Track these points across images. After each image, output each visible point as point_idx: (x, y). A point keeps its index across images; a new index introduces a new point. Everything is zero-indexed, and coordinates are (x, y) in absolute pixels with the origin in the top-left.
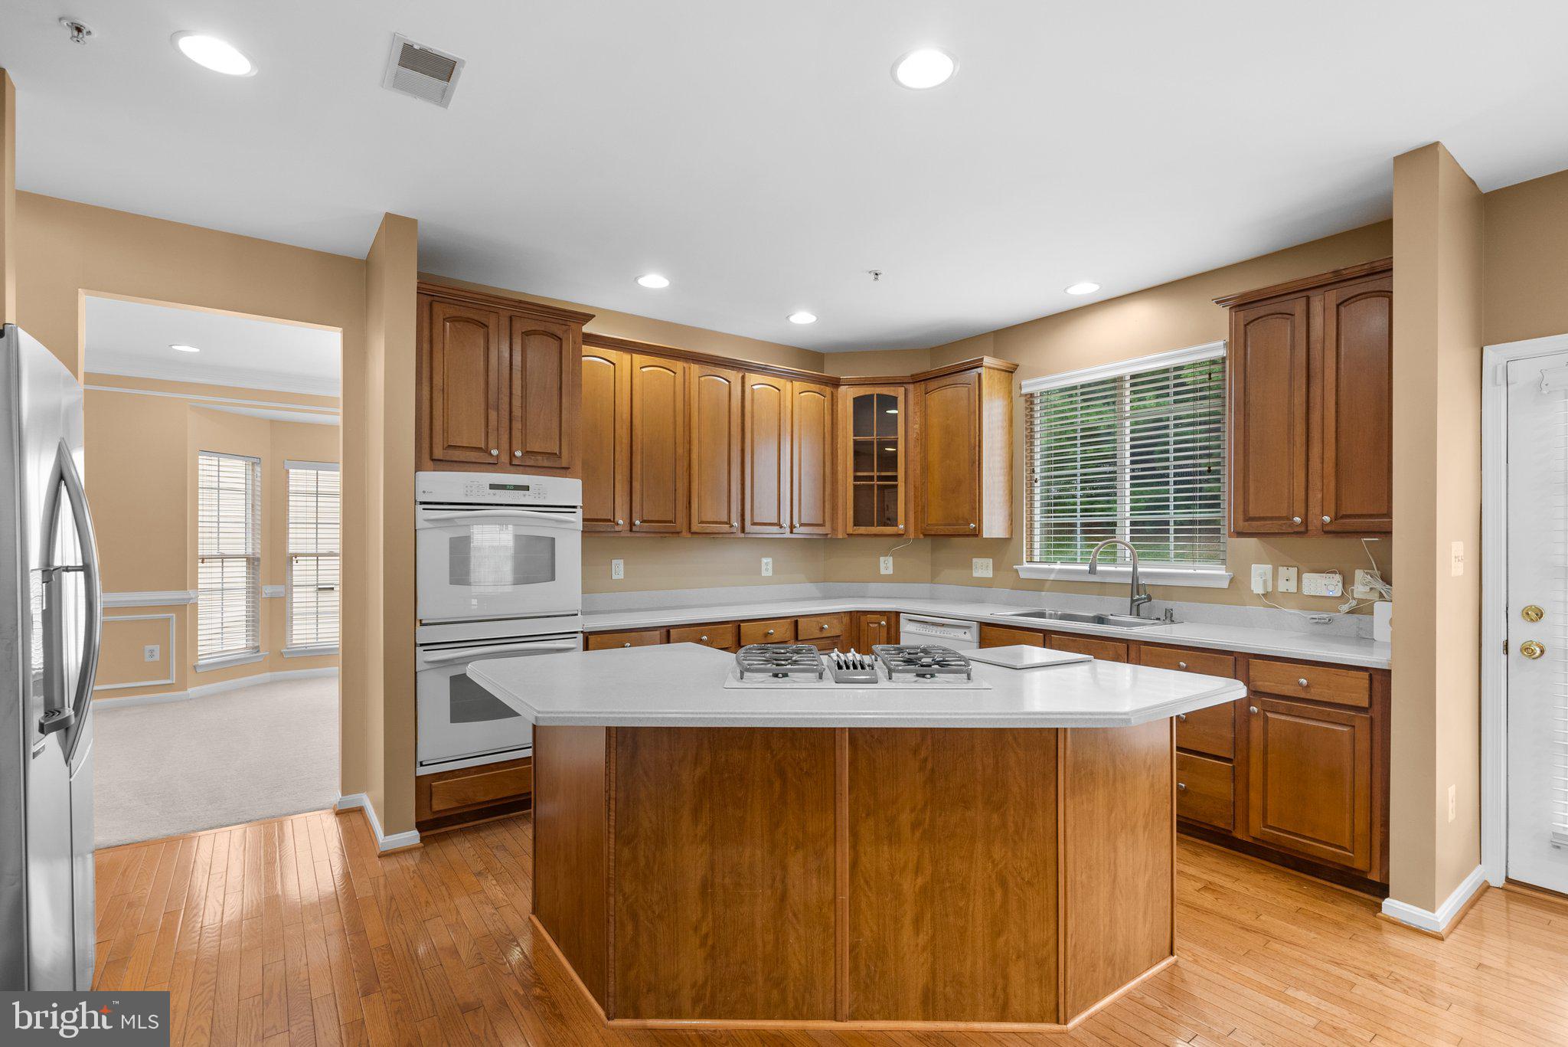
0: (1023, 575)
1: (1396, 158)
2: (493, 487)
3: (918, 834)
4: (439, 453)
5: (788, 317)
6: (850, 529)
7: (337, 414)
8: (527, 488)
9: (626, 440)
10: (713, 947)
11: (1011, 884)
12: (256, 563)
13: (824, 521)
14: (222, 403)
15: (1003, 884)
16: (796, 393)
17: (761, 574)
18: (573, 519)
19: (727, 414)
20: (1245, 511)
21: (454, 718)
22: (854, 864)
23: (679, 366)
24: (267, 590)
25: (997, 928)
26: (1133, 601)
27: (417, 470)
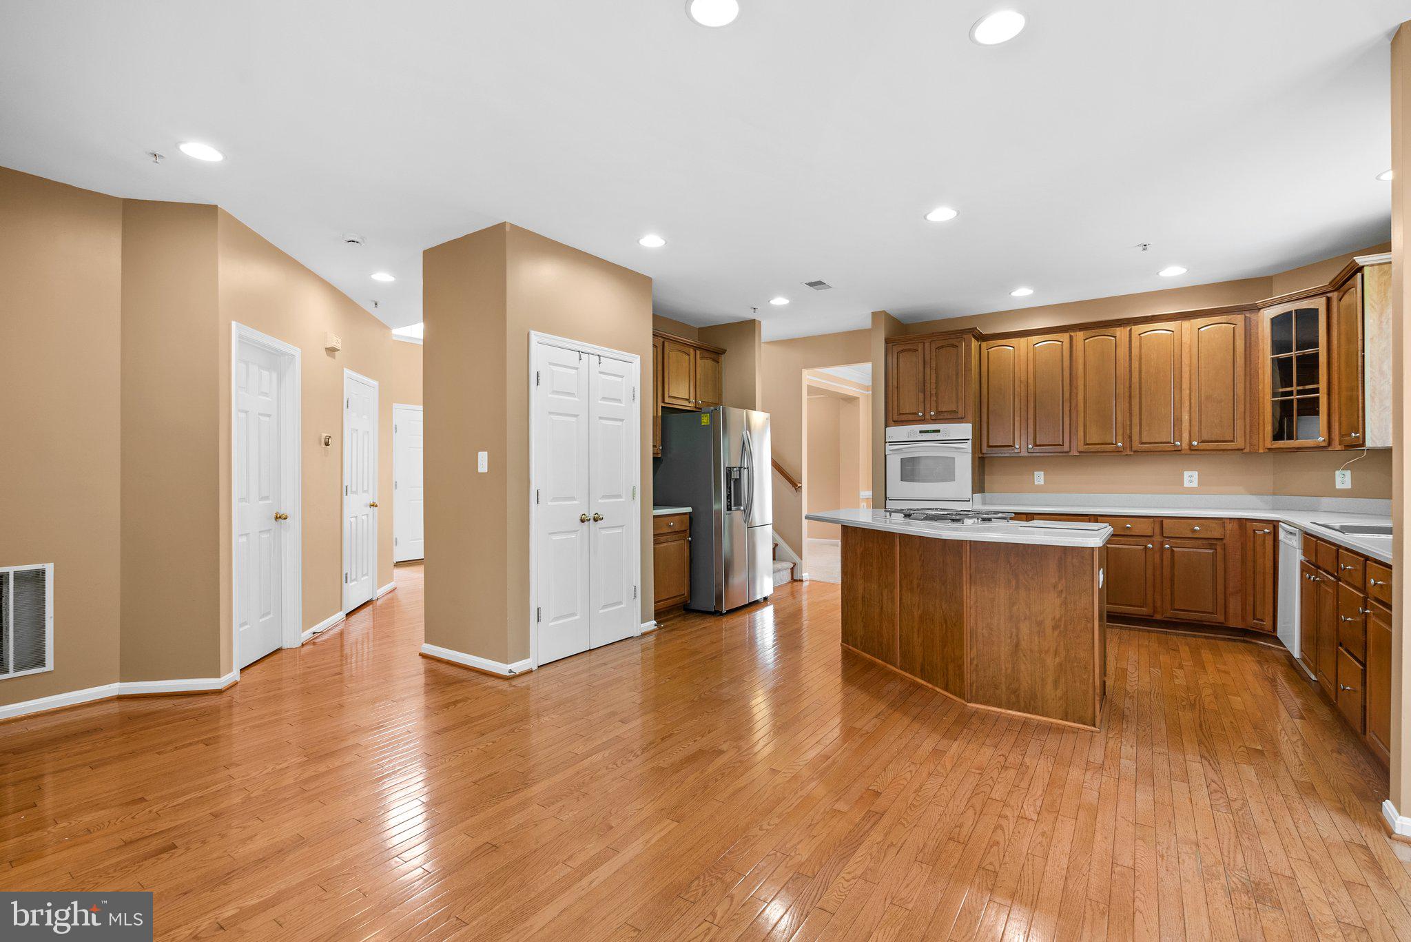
2: (921, 432)
4: (895, 417)
6: (1269, 443)
8: (939, 431)
11: (949, 622)
13: (1234, 437)
15: (946, 621)
16: (1195, 330)
17: (1183, 484)
18: (966, 446)
23: (1066, 336)
25: (944, 644)
27: (886, 426)
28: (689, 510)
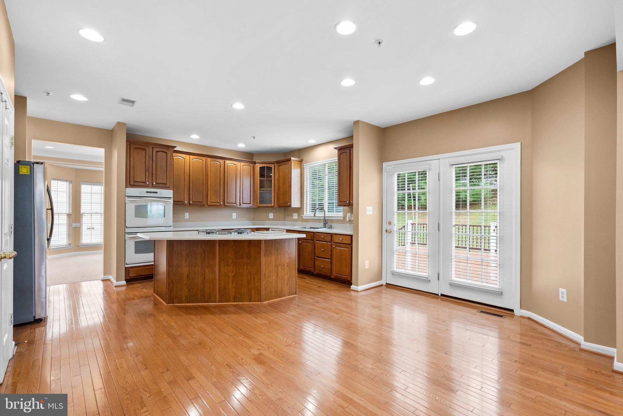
0: (304, 218)
1: (354, 122)
2: (147, 192)
3: (233, 264)
4: (132, 183)
5: (237, 145)
6: (259, 205)
7: (103, 168)
8: (157, 193)
9: (188, 179)
10: (189, 288)
11: (252, 274)
12: (70, 216)
13: (250, 202)
14: (59, 164)
15: (250, 274)
16: (241, 166)
17: (232, 218)
18: (170, 201)
19: (219, 172)
20: (340, 200)
21: (136, 253)
22: (219, 271)
23: (204, 159)
24: (74, 225)
25: (249, 283)
26: (324, 223)
27: (126, 187)
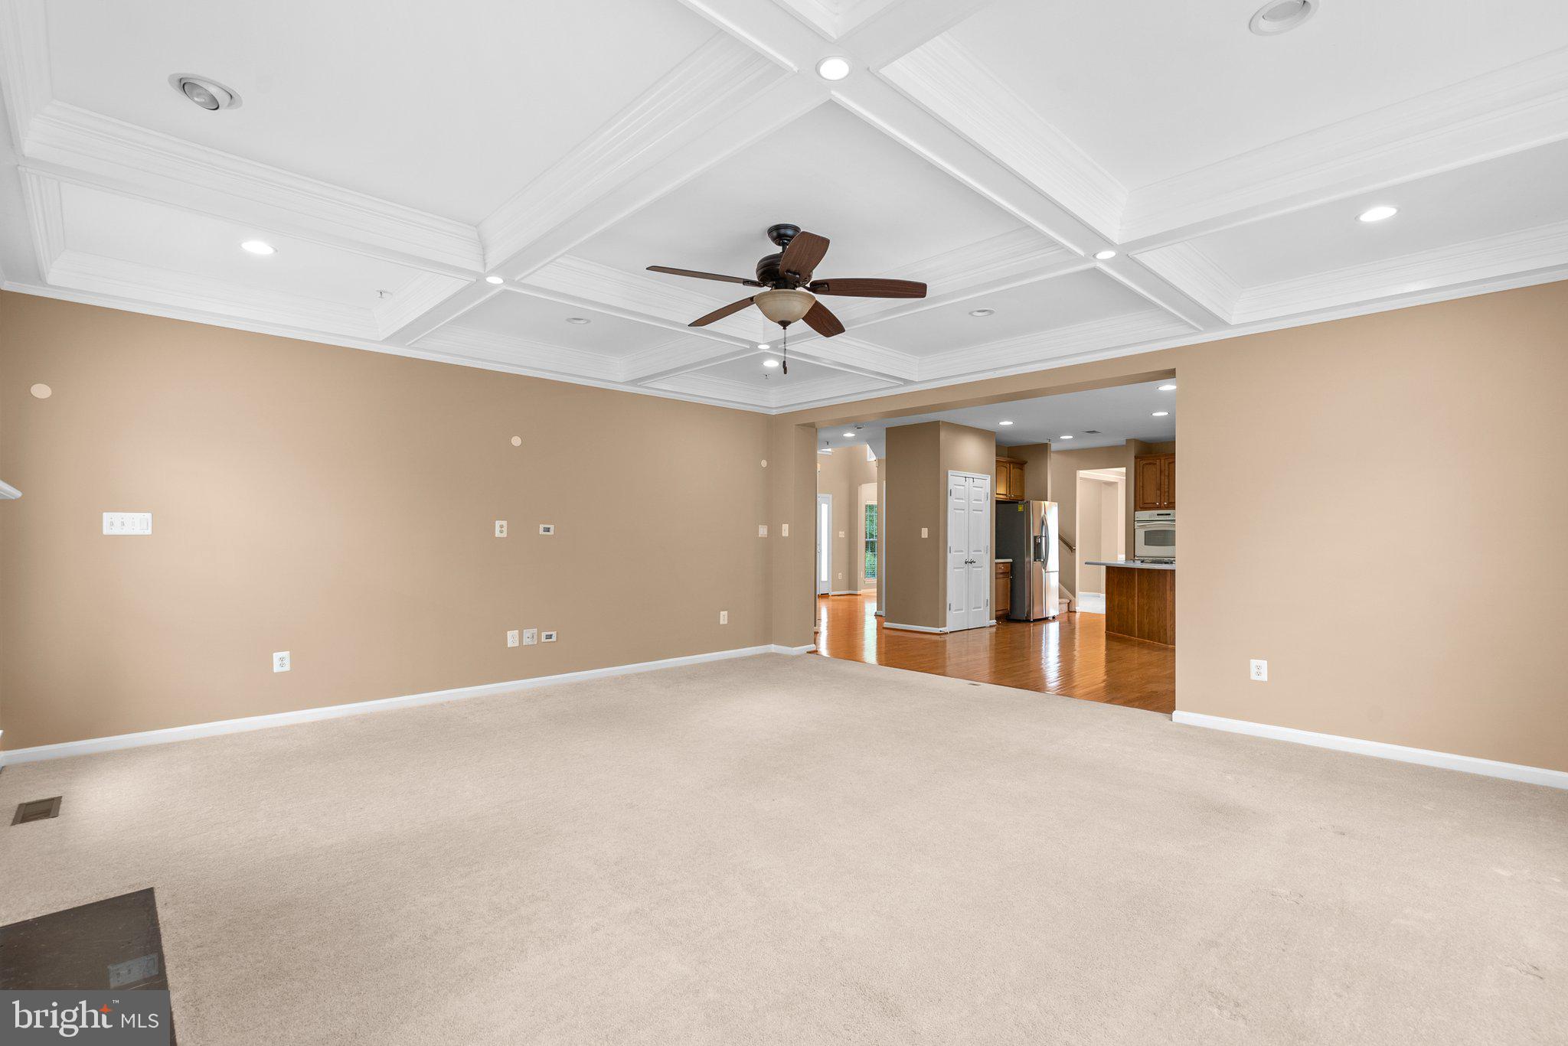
2: (1158, 515)
4: (1141, 506)
8: (1170, 514)
27: (1135, 511)
28: (1011, 560)
